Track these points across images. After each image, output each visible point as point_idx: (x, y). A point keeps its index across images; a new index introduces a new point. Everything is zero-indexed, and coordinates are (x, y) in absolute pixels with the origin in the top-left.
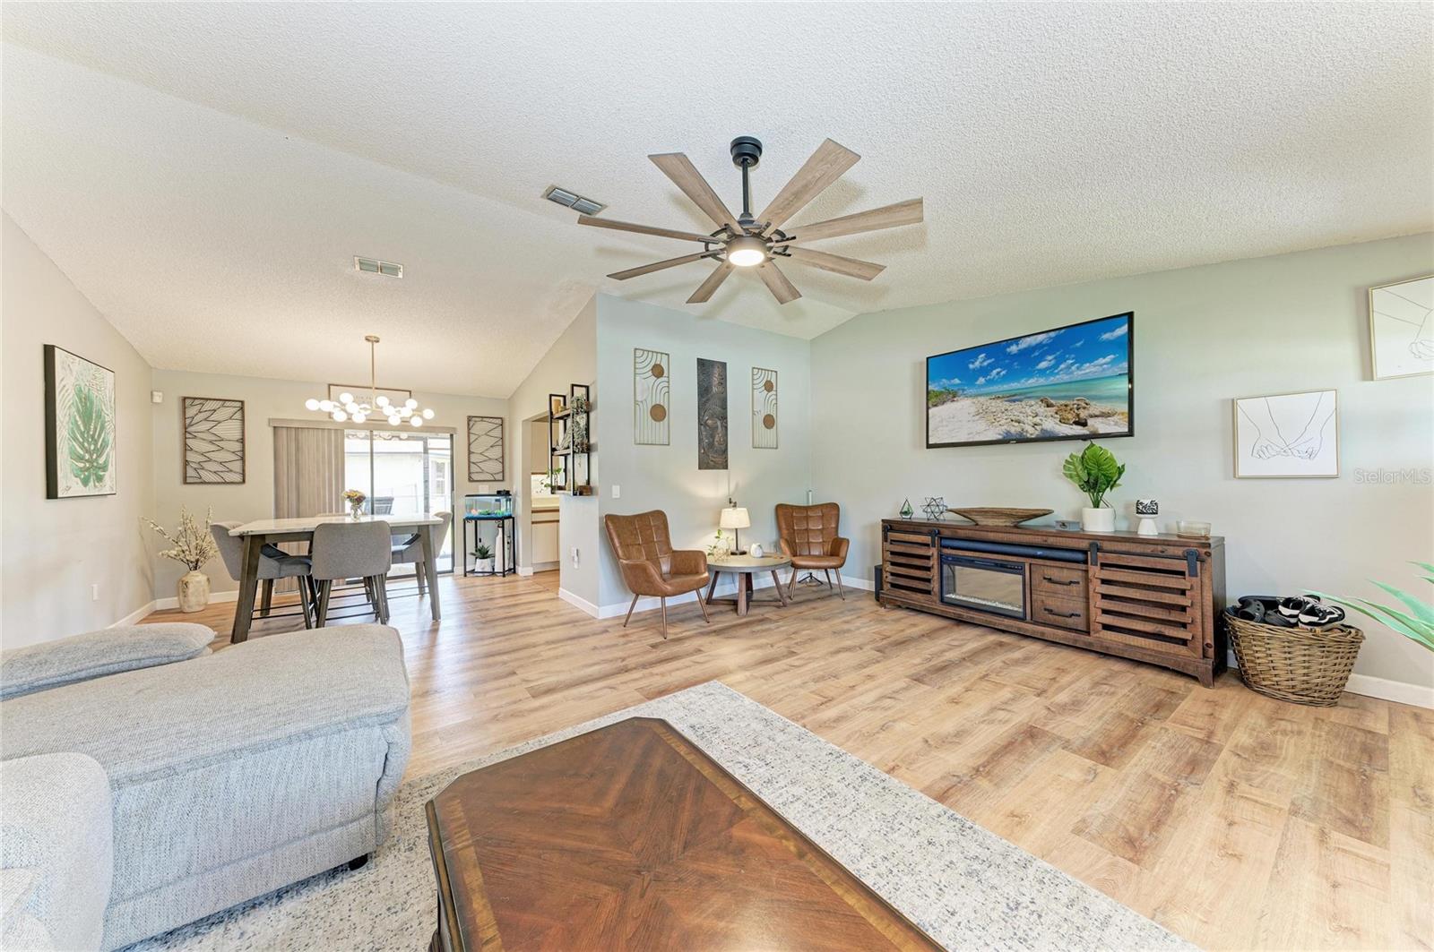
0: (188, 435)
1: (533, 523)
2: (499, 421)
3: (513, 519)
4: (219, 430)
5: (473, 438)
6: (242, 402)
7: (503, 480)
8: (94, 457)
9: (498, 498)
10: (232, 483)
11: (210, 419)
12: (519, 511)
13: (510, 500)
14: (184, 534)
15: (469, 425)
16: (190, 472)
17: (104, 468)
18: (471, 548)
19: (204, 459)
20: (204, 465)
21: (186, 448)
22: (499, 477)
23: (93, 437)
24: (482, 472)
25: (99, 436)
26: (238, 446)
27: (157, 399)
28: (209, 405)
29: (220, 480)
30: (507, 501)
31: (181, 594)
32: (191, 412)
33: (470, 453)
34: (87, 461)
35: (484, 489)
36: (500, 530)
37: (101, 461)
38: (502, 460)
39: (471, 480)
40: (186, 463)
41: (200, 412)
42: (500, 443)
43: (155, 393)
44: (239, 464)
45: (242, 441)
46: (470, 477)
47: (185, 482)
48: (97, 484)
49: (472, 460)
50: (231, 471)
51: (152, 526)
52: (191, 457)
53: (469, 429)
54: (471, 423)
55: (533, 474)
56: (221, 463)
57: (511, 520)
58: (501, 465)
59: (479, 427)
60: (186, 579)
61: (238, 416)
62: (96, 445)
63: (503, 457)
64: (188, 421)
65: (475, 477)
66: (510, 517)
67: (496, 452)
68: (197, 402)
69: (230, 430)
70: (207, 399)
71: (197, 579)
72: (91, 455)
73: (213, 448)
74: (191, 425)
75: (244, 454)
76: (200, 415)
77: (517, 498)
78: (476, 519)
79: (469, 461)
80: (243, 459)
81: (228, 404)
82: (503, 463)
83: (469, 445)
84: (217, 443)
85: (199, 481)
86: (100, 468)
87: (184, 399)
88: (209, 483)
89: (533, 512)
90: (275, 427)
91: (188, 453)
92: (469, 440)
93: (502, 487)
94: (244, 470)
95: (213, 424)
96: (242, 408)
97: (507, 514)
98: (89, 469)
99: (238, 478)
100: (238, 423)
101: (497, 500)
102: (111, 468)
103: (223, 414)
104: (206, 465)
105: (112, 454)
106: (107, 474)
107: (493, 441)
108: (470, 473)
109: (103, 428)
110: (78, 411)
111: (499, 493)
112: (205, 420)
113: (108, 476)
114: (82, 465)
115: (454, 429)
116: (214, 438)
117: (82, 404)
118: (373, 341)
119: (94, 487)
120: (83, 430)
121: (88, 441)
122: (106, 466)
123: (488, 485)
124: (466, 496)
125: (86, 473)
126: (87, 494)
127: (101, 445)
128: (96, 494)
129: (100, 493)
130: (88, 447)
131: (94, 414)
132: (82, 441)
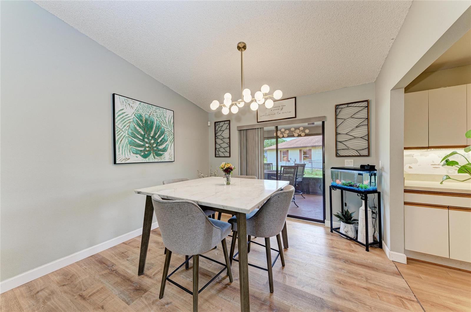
0: (216, 137)
1: (406, 203)
2: (365, 104)
3: (379, 194)
4: (223, 134)
5: (339, 121)
8: (155, 145)
9: (361, 172)
10: (227, 157)
11: (221, 130)
12: (386, 187)
13: (375, 175)
15: (336, 111)
16: (217, 152)
18: (337, 210)
19: (220, 147)
22: (365, 153)
23: (153, 137)
24: (348, 149)
25: (159, 137)
26: (228, 141)
27: (209, 124)
29: (224, 156)
30: (371, 176)
32: (217, 128)
33: (337, 134)
34: (148, 147)
35: (349, 163)
36: (363, 202)
37: (160, 147)
38: (368, 138)
39: (337, 155)
40: (216, 149)
42: (366, 123)
44: (229, 148)
45: (229, 138)
46: (337, 153)
47: (216, 156)
48: (156, 157)
49: (339, 140)
50: (227, 152)
53: (336, 115)
54: (338, 110)
56: (224, 148)
57: (376, 195)
58: (366, 142)
59: (345, 113)
61: (228, 127)
62: (156, 141)
63: (368, 135)
64: (216, 132)
65: (341, 153)
66: (374, 191)
67: (363, 131)
69: (226, 133)
70: (220, 122)
72: (152, 145)
73: (222, 142)
77: (384, 174)
78: (342, 189)
79: (336, 141)
80: (230, 146)
81: (225, 122)
82: (368, 140)
83: (336, 128)
85: (219, 156)
86: (159, 151)
87: (216, 122)
89: (406, 191)
90: (239, 130)
91: (216, 145)
92: (336, 124)
93: (366, 161)
94: (230, 151)
96: (230, 124)
97: (370, 188)
98: (149, 151)
99: (228, 155)
100: (228, 130)
101: (359, 174)
102: (170, 151)
103: (224, 127)
104: (220, 150)
105: (171, 144)
106: (166, 153)
107: (357, 122)
108: (337, 150)
109: (162, 134)
110: (139, 125)
111: (363, 168)
114: (142, 149)
115: (325, 117)
116: (222, 138)
117: (143, 122)
118: (242, 47)
119: (153, 158)
120: (143, 134)
121: (149, 138)
122: (165, 150)
123: (353, 160)
124: (332, 168)
125: (146, 153)
126: (146, 162)
127: (161, 141)
128: (154, 161)
129: (159, 161)
130: (148, 141)
131: (154, 127)
132: (142, 138)
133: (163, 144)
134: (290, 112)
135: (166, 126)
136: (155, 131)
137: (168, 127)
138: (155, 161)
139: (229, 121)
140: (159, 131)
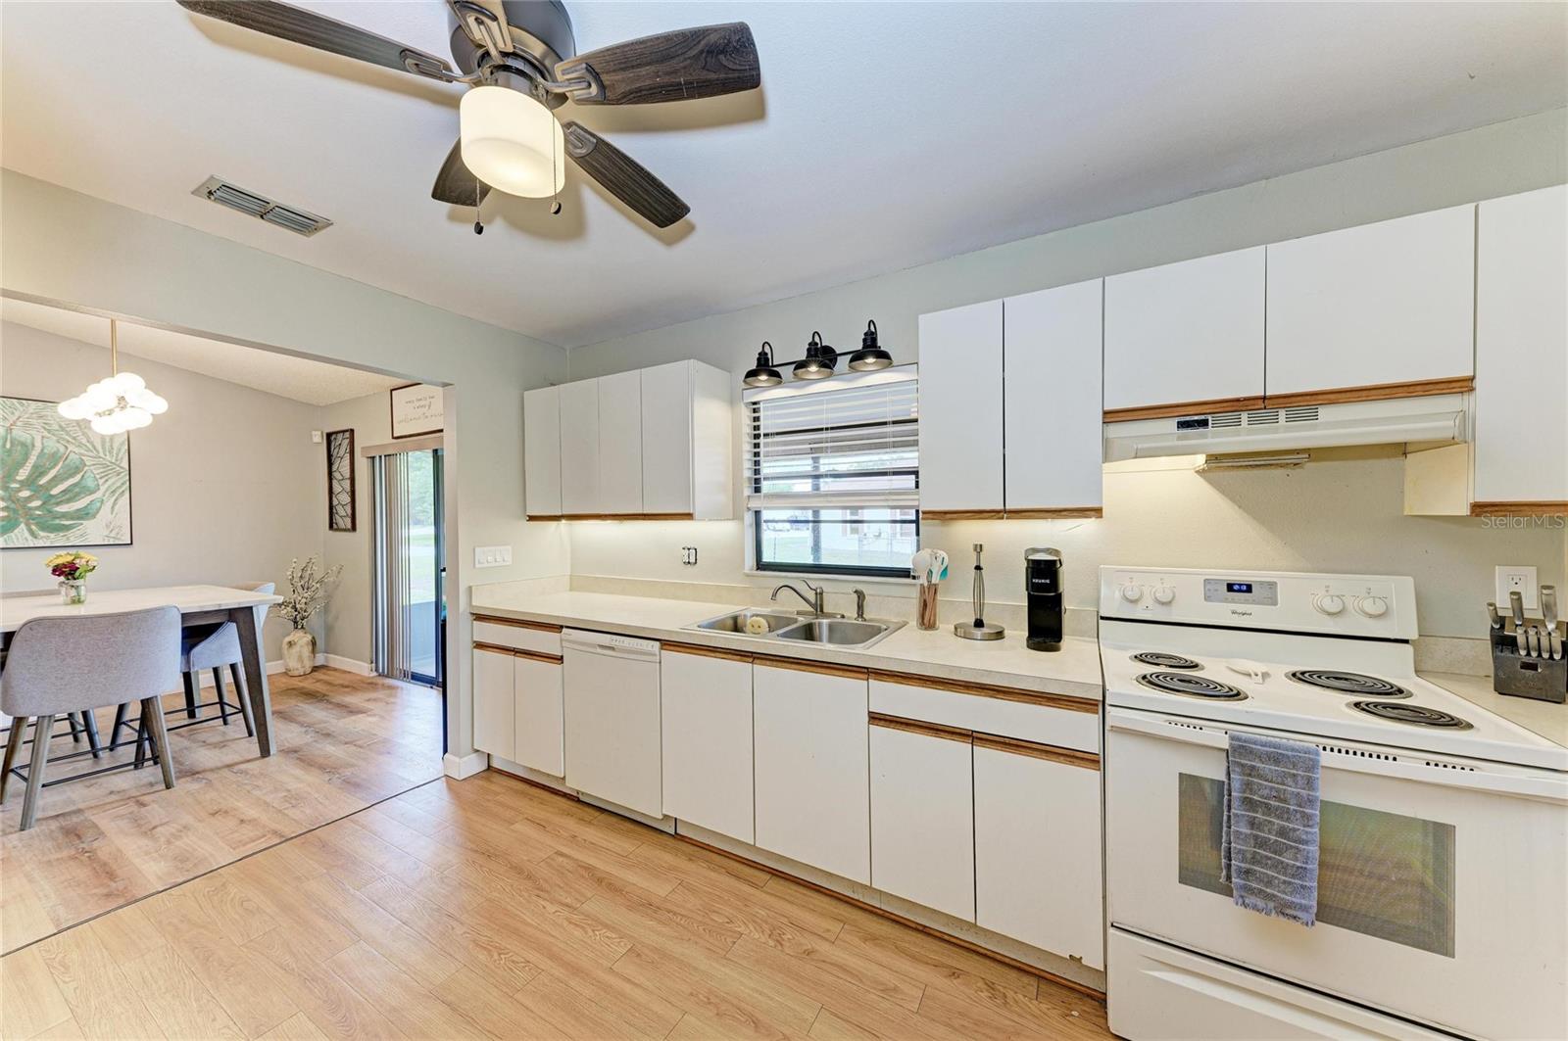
119: (29, 538)
121: (7, 487)
122: (86, 514)
130: (3, 494)
131: (33, 457)
133: (77, 498)
135: (89, 450)
136: (36, 467)
137: (102, 455)
139: (352, 431)
140: (55, 465)
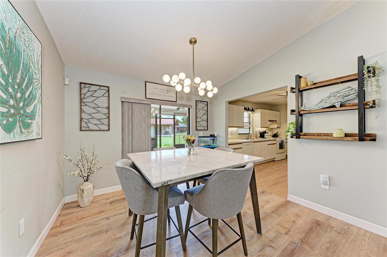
0: (82, 104)
2: (206, 103)
4: (97, 102)
6: (108, 87)
7: (207, 130)
8: (21, 104)
10: (103, 130)
11: (93, 95)
14: (81, 160)
16: (84, 124)
17: (32, 116)
19: (90, 117)
20: (90, 120)
21: (81, 111)
22: (206, 128)
23: (20, 85)
24: (201, 126)
25: (27, 87)
26: (106, 111)
27: (67, 82)
28: (93, 88)
29: (98, 129)
31: (80, 197)
32: (84, 91)
33: (196, 117)
34: (13, 107)
37: (29, 110)
40: (81, 119)
41: (88, 91)
42: (207, 113)
43: (66, 79)
44: (107, 120)
45: (108, 108)
46: (196, 128)
47: (81, 130)
48: (23, 130)
49: (197, 121)
50: (103, 124)
51: (64, 157)
52: (84, 116)
53: (196, 106)
54: (197, 104)
55: (229, 127)
56: (98, 120)
59: (200, 106)
60: (82, 187)
61: (107, 95)
62: (23, 94)
63: (207, 119)
64: (82, 96)
65: (198, 128)
67: (205, 117)
68: (87, 86)
69: (102, 102)
70: (92, 85)
71: (88, 187)
72: (18, 103)
73: (94, 111)
74: (84, 98)
75: (109, 115)
76: (88, 93)
80: (109, 118)
81: (102, 88)
82: (207, 122)
83: (196, 113)
84: (96, 109)
85: (88, 129)
86: (27, 116)
87: (81, 83)
88: (92, 130)
89: (229, 145)
90: (122, 102)
91: (82, 114)
92: (196, 111)
94: (109, 124)
95: (95, 98)
96: (108, 91)
98: (14, 115)
99: (106, 128)
100: (107, 98)
102: (38, 118)
103: (100, 93)
104: (91, 121)
105: (39, 107)
106: (34, 123)
107: (204, 112)
109: (30, 82)
111: (211, 136)
112: (91, 96)
113: (35, 125)
114: (5, 110)
115: (191, 106)
116: (95, 106)
117: (5, 45)
118: (193, 42)
119: (20, 134)
120: (6, 73)
121: (14, 87)
122: (33, 115)
123: (202, 132)
124: (199, 137)
125: (10, 119)
126: (10, 141)
127: (29, 96)
128: (20, 140)
129: (26, 139)
130: (13, 93)
131: (21, 65)
132: (4, 84)
133: (31, 103)
134: (173, 97)
135: (34, 68)
136: (22, 74)
137: (36, 72)
138: (22, 140)
140: (27, 76)
